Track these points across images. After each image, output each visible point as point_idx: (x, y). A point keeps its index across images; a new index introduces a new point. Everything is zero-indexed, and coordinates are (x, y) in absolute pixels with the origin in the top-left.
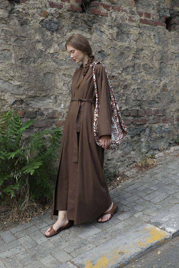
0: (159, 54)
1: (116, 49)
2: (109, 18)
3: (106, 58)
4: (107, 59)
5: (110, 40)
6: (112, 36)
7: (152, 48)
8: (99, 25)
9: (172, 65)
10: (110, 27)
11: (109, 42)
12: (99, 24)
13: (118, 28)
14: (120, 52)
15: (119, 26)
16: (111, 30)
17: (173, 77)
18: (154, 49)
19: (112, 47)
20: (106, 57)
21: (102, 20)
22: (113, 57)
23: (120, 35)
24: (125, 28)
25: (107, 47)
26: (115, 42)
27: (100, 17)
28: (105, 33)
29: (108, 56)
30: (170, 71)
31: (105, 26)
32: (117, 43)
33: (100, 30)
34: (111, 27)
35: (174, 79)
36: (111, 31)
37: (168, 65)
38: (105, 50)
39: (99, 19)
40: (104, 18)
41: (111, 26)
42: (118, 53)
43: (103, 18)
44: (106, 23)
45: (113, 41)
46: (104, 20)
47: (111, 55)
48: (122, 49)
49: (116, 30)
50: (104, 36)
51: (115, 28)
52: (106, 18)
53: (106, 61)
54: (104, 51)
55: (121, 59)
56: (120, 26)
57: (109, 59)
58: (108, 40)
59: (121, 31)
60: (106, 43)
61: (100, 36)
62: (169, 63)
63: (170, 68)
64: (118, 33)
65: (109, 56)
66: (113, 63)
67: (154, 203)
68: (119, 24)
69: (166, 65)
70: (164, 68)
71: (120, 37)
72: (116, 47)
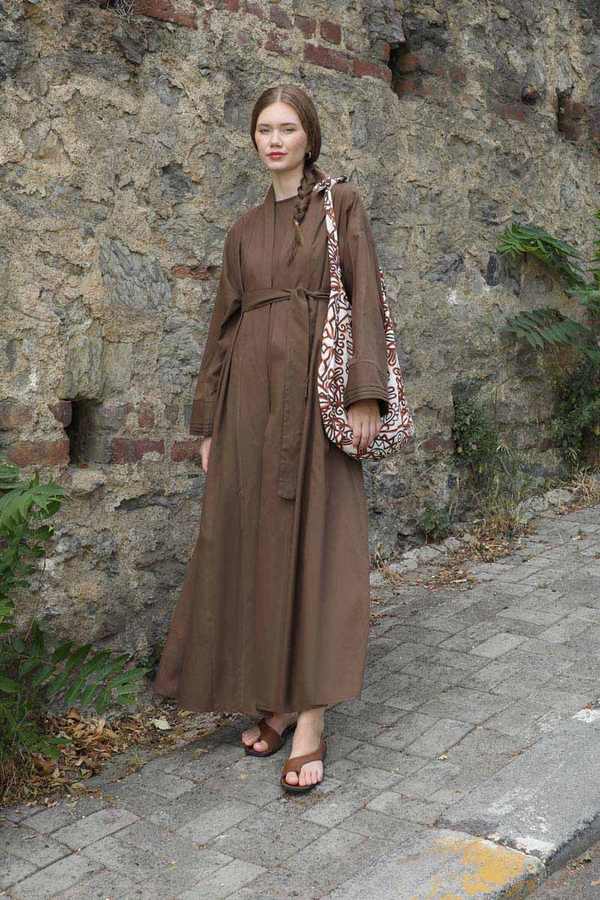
0: (367, 186)
1: (221, 160)
2: (199, 37)
3: (189, 195)
4: (192, 199)
5: (204, 122)
6: (210, 107)
7: (343, 163)
8: (166, 61)
9: (409, 230)
10: (203, 71)
11: (200, 131)
12: (165, 57)
13: (231, 75)
14: (237, 174)
15: (235, 70)
16: (205, 81)
17: (413, 275)
18: (350, 167)
19: (208, 153)
20: (188, 191)
21: (176, 41)
22: (214, 192)
23: (237, 105)
24: (254, 76)
25: (192, 150)
26: (218, 132)
27: (171, 27)
28: (186, 95)
29: (193, 187)
30: (401, 255)
31: (185, 65)
32: (227, 137)
33: (170, 82)
34: (206, 71)
35: (415, 286)
36: (206, 88)
37: (396, 229)
38: (185, 164)
39: (167, 35)
40: (182, 31)
41: (207, 68)
42: (229, 178)
43: (181, 34)
44: (190, 57)
45: (213, 130)
46: (183, 41)
47: (205, 182)
48: (245, 162)
49: (222, 83)
50: (183, 107)
51: (219, 77)
52: (192, 34)
53: (189, 206)
54: (181, 166)
55: (240, 199)
56: (237, 68)
57: (199, 197)
58: (198, 122)
59: (242, 88)
60: (190, 135)
61: (169, 105)
62: (400, 223)
63: (403, 243)
64: (229, 95)
65: (200, 188)
66: (214, 216)
67: (424, 758)
68: (233, 61)
69: (389, 232)
70: (382, 240)
71: (236, 111)
72: (224, 154)
